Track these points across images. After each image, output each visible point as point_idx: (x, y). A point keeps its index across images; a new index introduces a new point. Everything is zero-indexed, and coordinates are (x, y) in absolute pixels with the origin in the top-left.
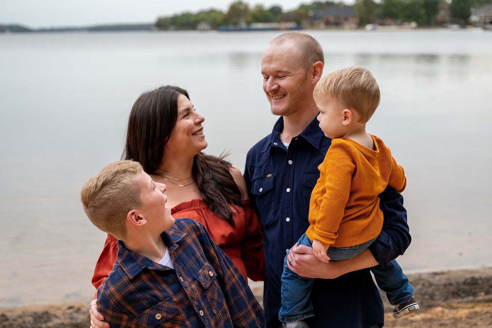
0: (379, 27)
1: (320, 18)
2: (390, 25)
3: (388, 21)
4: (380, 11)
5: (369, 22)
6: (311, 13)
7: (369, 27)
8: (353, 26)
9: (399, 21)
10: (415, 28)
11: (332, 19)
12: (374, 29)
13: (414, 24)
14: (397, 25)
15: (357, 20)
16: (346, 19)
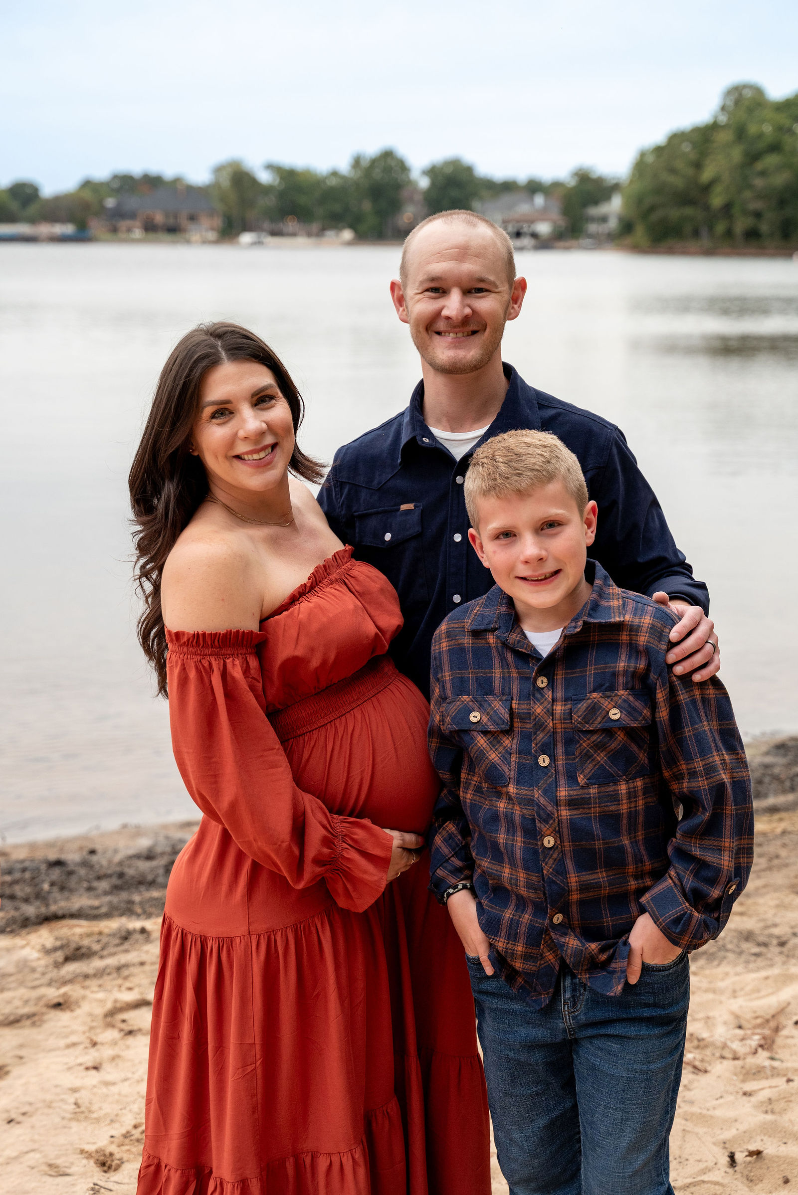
0: (270, 240)
1: (132, 216)
2: (294, 235)
3: (291, 225)
4: (270, 201)
5: (246, 227)
6: (110, 203)
7: (246, 238)
8: (212, 235)
9: (315, 227)
10: (350, 244)
11: (159, 218)
12: (258, 243)
13: (347, 235)
14: (309, 235)
15: (218, 222)
16: (192, 218)
